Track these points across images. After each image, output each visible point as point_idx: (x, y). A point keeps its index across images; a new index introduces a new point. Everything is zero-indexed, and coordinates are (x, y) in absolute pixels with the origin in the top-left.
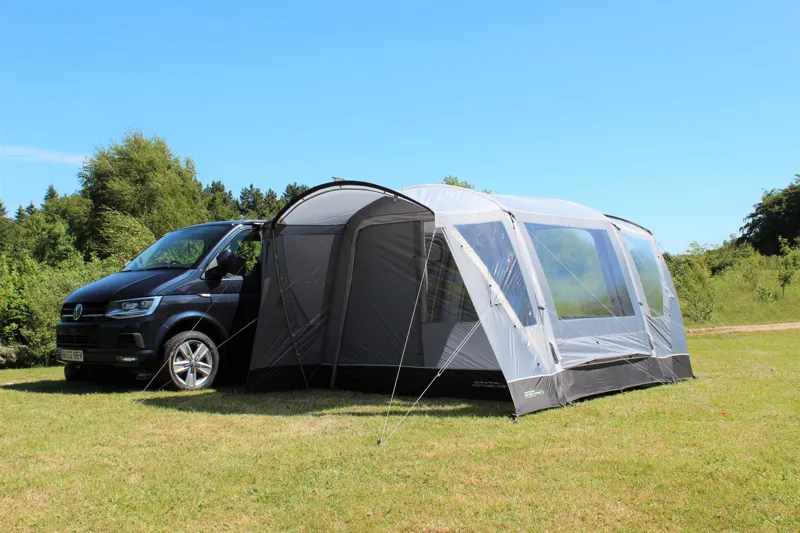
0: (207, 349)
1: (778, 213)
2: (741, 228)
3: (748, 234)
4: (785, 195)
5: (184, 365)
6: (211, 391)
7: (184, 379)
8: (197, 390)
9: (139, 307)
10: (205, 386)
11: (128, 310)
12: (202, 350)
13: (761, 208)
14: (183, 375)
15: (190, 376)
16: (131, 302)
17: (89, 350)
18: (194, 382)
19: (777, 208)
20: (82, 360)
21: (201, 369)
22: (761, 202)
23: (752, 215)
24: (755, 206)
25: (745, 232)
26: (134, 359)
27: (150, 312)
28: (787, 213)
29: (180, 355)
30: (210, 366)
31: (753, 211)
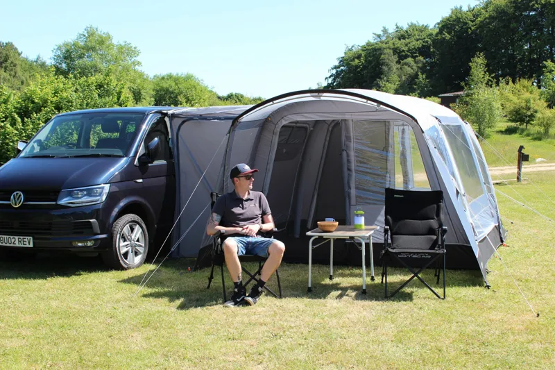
0: (141, 230)
1: (357, 67)
2: (326, 78)
3: (332, 83)
4: (363, 51)
5: (126, 246)
7: (127, 259)
8: (137, 268)
9: (90, 195)
11: (79, 198)
12: (138, 231)
13: (343, 61)
14: (126, 255)
15: (130, 255)
16: (81, 191)
17: (37, 236)
18: (133, 260)
19: (357, 61)
20: (31, 245)
21: (138, 248)
22: (344, 55)
23: (336, 67)
24: (338, 59)
25: (330, 81)
27: (102, 200)
28: (365, 67)
30: (143, 245)
31: (337, 63)
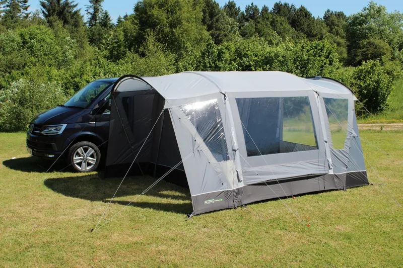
0: (93, 151)
5: (80, 159)
6: (95, 173)
7: (80, 166)
8: (87, 172)
9: (56, 129)
10: (92, 170)
11: (50, 131)
12: (91, 151)
14: (80, 164)
16: (52, 127)
18: (86, 168)
20: (32, 154)
21: (90, 161)
26: (53, 156)
27: (60, 132)
29: (78, 154)
30: (95, 160)
